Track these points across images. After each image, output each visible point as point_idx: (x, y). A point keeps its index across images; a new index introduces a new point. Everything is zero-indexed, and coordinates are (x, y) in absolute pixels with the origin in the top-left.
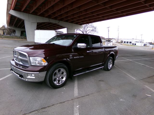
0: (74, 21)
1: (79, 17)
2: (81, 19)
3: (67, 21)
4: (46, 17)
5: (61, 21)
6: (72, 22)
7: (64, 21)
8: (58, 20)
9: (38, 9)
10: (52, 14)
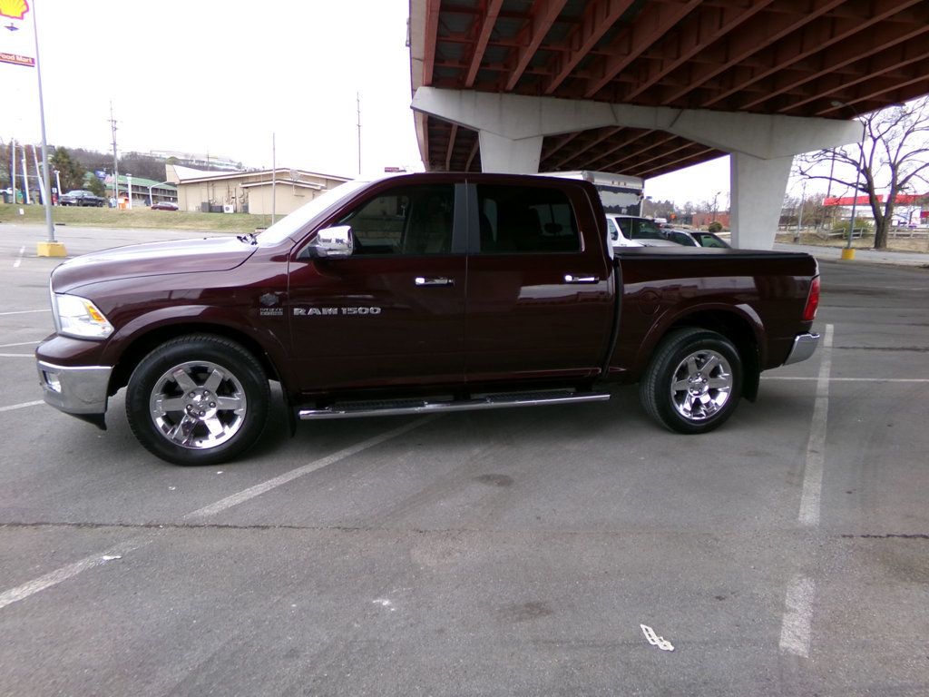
0: (786, 99)
1: (821, 59)
2: (839, 77)
3: (732, 104)
4: (596, 98)
5: (689, 113)
6: (771, 108)
7: (712, 108)
8: (672, 106)
9: (549, 57)
10: (626, 70)
